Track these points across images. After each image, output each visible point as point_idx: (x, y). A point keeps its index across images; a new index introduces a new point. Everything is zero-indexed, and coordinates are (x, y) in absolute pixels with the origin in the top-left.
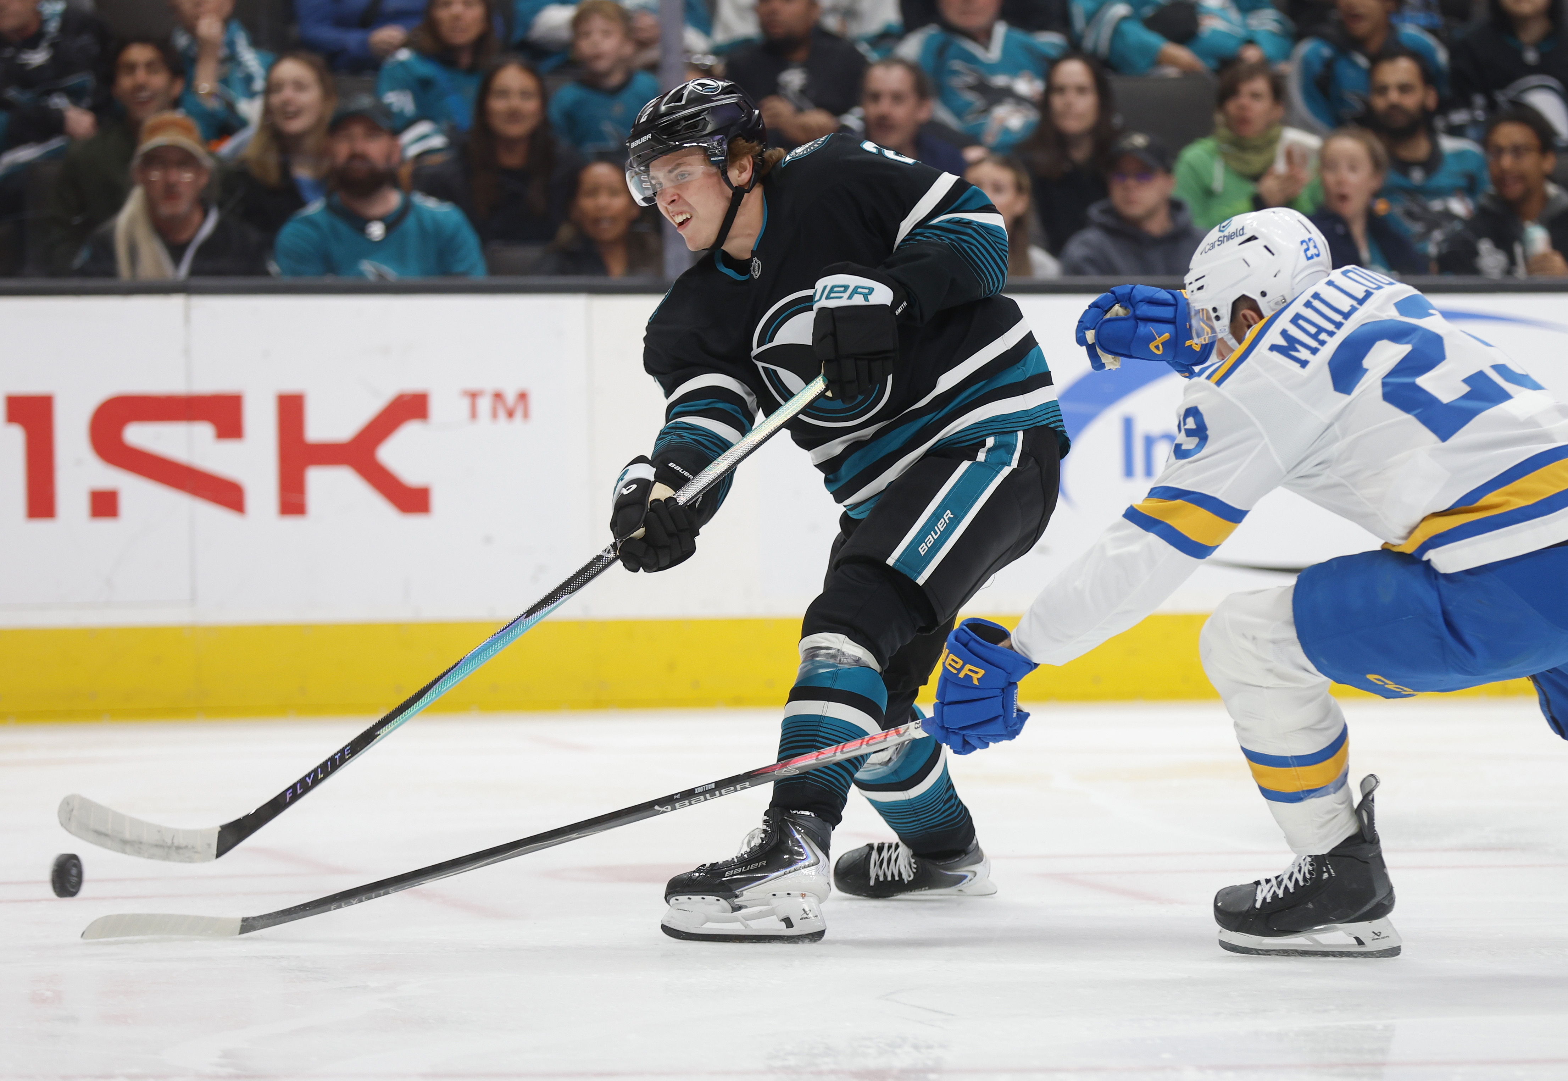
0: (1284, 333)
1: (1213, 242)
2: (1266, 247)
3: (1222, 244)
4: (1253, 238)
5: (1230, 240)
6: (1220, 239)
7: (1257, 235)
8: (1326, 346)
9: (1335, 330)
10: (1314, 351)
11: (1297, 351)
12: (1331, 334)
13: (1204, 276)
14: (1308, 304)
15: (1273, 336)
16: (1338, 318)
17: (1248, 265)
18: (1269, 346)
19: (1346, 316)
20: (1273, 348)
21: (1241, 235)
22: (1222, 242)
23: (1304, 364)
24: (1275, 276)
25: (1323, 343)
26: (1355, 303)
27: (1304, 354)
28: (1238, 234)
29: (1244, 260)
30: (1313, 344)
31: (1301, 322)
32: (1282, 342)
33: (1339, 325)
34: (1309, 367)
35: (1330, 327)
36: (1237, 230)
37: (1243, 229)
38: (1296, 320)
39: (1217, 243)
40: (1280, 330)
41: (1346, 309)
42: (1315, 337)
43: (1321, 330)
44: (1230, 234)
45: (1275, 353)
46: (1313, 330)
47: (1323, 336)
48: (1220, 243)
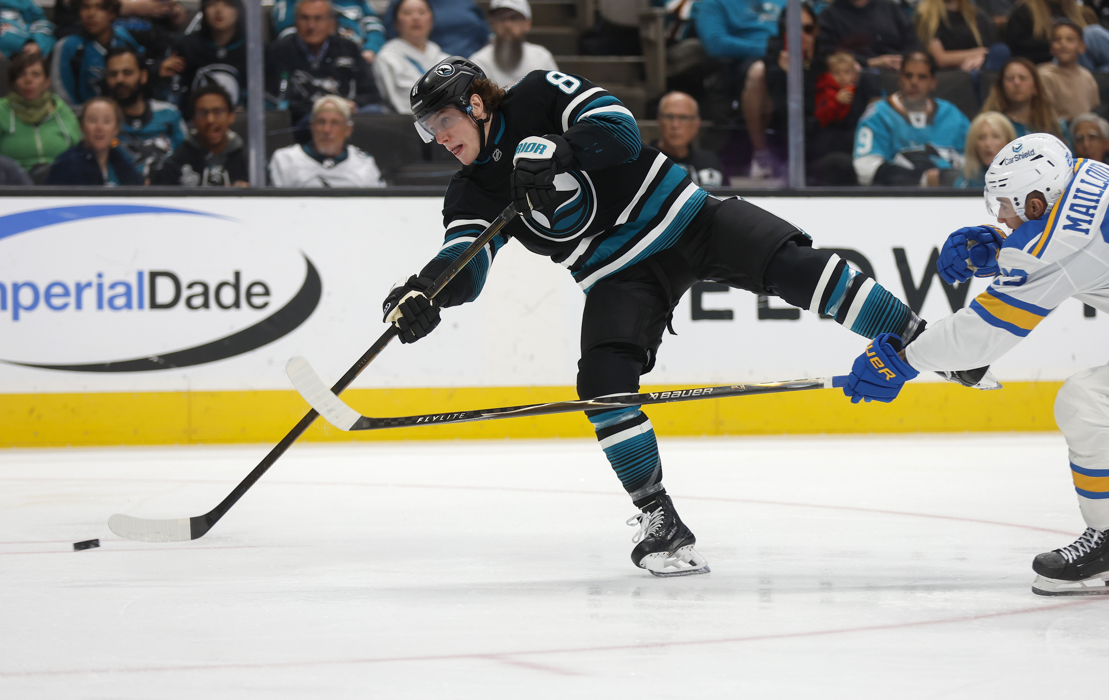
0: (1069, 217)
1: (1011, 158)
2: (1049, 162)
3: (1019, 160)
4: (1040, 156)
5: (1025, 158)
6: (1016, 157)
7: (1042, 155)
8: (1095, 216)
9: (1096, 205)
10: (1090, 222)
11: (1081, 225)
12: (1095, 208)
13: (1007, 179)
14: (1075, 197)
15: (1063, 221)
16: (1095, 198)
17: (1040, 173)
18: (1062, 227)
19: (1100, 195)
20: (1065, 227)
21: (1033, 155)
22: (1019, 159)
23: (1087, 231)
24: (1055, 179)
25: (1092, 215)
26: (1101, 189)
27: (1084, 226)
28: (1030, 154)
29: (1036, 170)
30: (1088, 218)
31: (1075, 208)
32: (1069, 223)
33: (1097, 201)
34: (1090, 232)
35: (1093, 204)
36: (1028, 151)
37: (1033, 151)
38: (1072, 207)
39: (1014, 159)
40: (1065, 216)
41: (1098, 192)
42: (1086, 213)
43: (1088, 208)
44: (1024, 153)
45: (1067, 230)
46: (1084, 210)
47: (1091, 211)
48: (1017, 159)
